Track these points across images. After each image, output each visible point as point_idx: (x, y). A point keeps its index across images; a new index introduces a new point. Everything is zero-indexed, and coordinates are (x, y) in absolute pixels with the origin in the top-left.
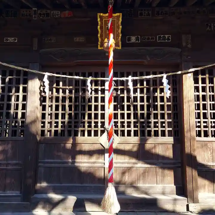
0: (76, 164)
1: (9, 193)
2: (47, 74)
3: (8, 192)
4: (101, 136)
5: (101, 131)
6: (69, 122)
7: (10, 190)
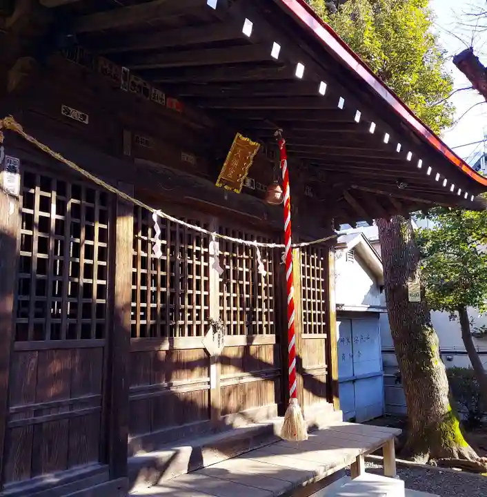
0: (173, 389)
1: (80, 470)
2: (157, 214)
3: (74, 468)
4: (205, 335)
5: (205, 325)
6: (162, 309)
7: (78, 463)
